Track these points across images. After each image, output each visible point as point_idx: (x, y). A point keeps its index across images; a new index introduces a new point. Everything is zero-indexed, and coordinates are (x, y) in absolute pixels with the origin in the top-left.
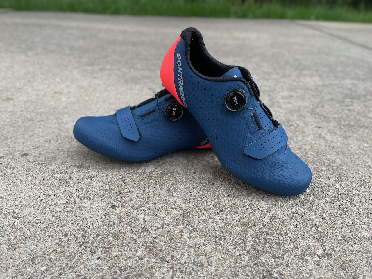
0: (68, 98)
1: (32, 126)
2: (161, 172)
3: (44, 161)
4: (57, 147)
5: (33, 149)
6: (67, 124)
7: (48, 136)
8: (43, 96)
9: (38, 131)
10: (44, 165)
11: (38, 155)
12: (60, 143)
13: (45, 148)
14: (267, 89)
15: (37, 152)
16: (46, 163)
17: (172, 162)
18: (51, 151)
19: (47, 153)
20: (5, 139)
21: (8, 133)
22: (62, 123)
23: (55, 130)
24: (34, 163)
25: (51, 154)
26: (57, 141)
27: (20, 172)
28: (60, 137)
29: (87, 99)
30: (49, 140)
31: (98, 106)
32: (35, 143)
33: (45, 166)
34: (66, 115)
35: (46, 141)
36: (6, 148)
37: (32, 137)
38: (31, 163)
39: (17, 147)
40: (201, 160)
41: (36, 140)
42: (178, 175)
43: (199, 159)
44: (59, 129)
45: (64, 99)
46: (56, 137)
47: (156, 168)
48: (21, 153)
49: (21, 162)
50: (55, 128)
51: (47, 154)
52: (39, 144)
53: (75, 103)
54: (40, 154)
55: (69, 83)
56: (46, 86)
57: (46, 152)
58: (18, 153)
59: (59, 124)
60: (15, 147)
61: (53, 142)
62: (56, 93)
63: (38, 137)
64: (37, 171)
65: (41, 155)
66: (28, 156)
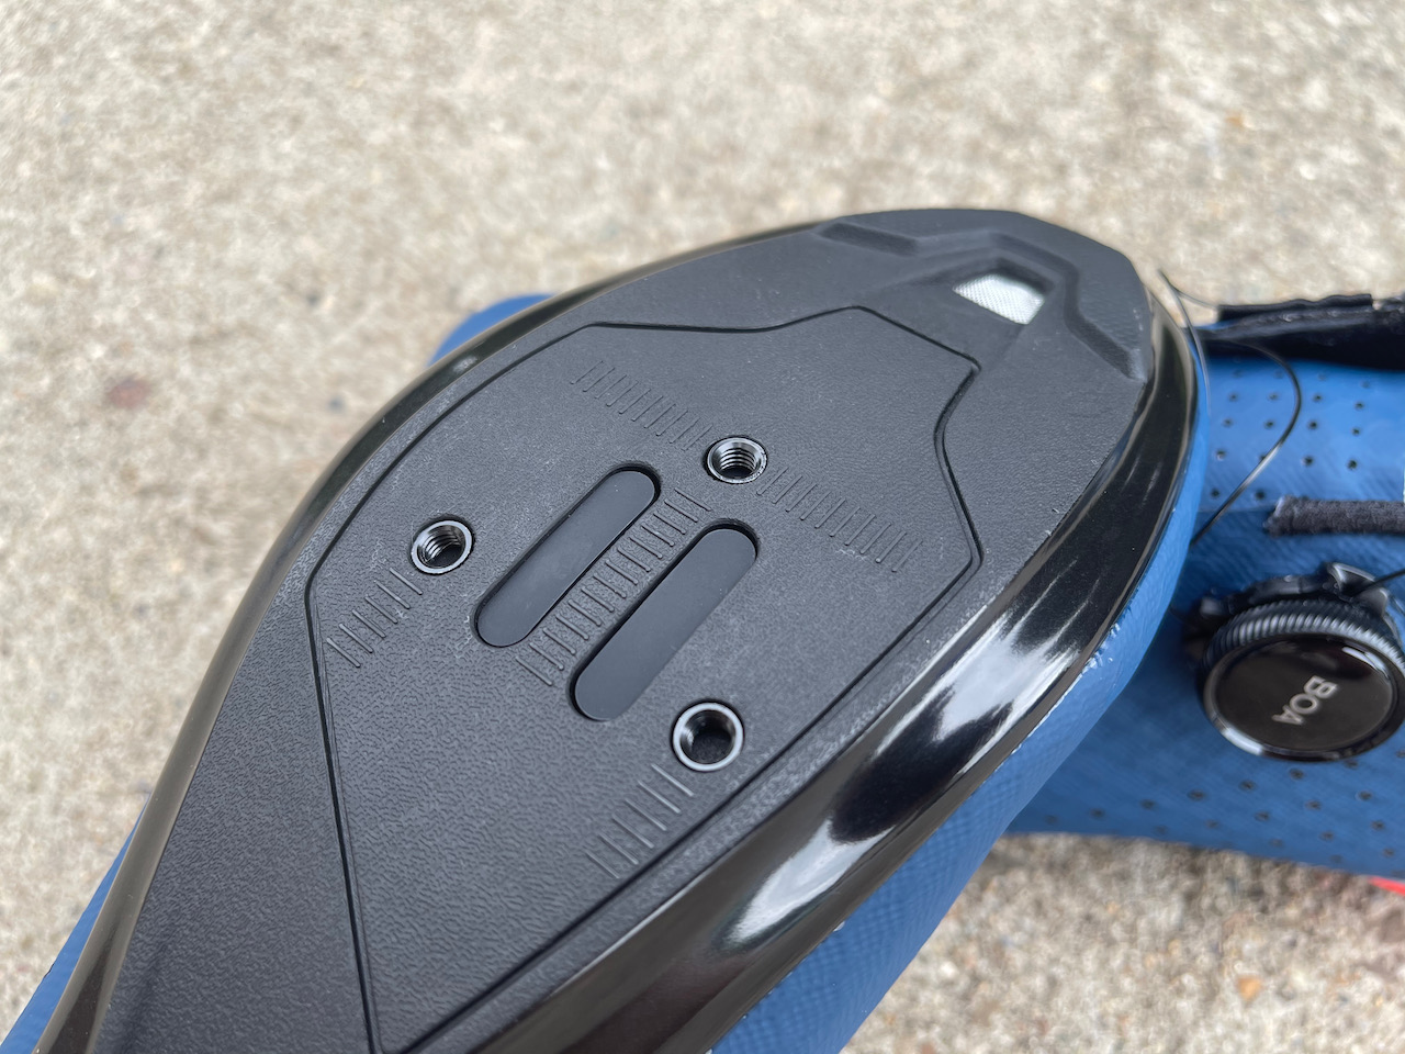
1: (259, 87)
3: (218, 512)
4: (340, 380)
5: (196, 341)
7: (317, 235)
9: (278, 157)
10: (203, 552)
11: (202, 432)
12: (367, 339)
13: (265, 362)
15: (205, 385)
16: (220, 528)
17: (1061, 869)
18: (288, 409)
19: (259, 418)
20: (65, 180)
21: (107, 114)
22: (445, 109)
23: (377, 175)
24: (156, 502)
25: (279, 439)
26: (358, 306)
27: (44, 579)
28: (389, 272)
30: (316, 274)
32: (225, 284)
33: (211, 566)
34: (487, 32)
35: (290, 287)
36: (44, 281)
37: (227, 212)
38: (131, 504)
39: (106, 292)
40: (1293, 944)
41: (238, 249)
43: (1284, 924)
44: (404, 178)
46: (369, 255)
48: (113, 366)
49: (81, 462)
50: (385, 156)
51: (262, 430)
52: (240, 300)
54: (216, 416)
57: (254, 406)
58: (98, 351)
59: (418, 123)
60: (93, 286)
61: (329, 303)
63: (263, 222)
64: (141, 610)
65: (218, 433)
66: (142, 415)
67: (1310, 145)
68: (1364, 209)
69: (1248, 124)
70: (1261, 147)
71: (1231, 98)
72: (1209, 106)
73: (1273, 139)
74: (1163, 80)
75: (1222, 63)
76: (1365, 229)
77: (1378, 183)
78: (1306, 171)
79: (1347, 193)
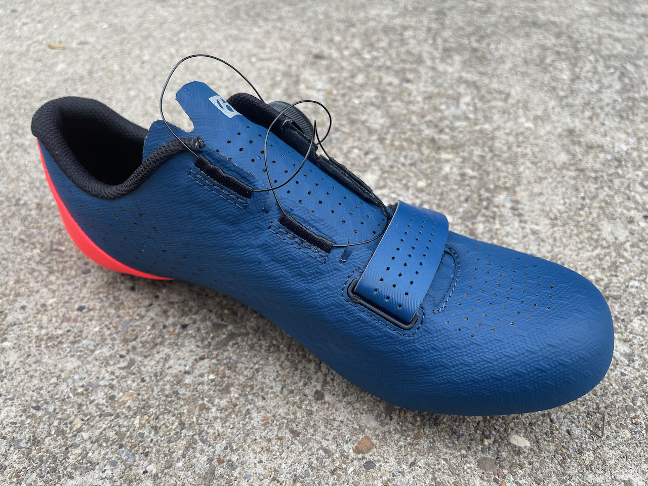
0: (70, 64)
2: (213, 380)
6: (28, 153)
8: (21, 55)
14: (619, 48)
29: (116, 67)
31: (132, 93)
42: (260, 403)
45: (61, 66)
47: (202, 358)
53: (82, 78)
55: (95, 16)
56: (40, 26)
62: (50, 47)
67: (358, 94)
68: (378, 107)
69: (335, 92)
70: (339, 98)
71: (328, 87)
72: (319, 90)
73: (344, 95)
74: (302, 86)
75: (324, 77)
76: (379, 113)
77: (384, 100)
78: (357, 101)
79: (372, 104)
